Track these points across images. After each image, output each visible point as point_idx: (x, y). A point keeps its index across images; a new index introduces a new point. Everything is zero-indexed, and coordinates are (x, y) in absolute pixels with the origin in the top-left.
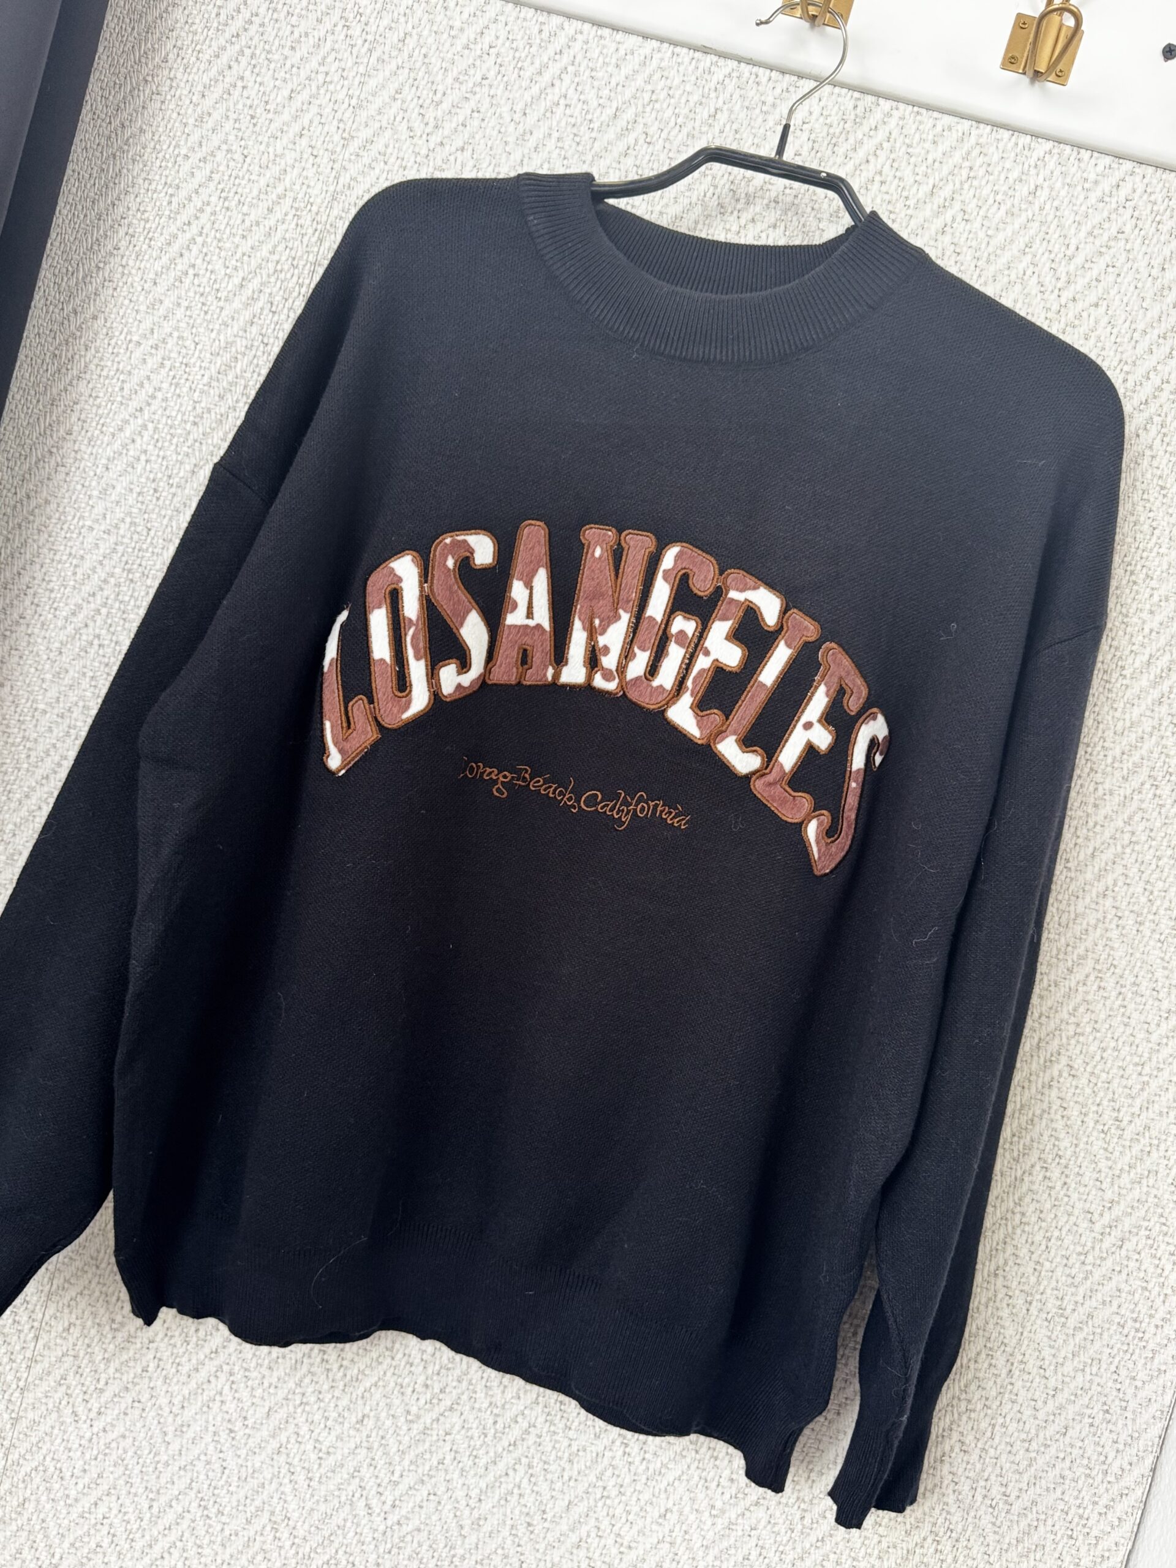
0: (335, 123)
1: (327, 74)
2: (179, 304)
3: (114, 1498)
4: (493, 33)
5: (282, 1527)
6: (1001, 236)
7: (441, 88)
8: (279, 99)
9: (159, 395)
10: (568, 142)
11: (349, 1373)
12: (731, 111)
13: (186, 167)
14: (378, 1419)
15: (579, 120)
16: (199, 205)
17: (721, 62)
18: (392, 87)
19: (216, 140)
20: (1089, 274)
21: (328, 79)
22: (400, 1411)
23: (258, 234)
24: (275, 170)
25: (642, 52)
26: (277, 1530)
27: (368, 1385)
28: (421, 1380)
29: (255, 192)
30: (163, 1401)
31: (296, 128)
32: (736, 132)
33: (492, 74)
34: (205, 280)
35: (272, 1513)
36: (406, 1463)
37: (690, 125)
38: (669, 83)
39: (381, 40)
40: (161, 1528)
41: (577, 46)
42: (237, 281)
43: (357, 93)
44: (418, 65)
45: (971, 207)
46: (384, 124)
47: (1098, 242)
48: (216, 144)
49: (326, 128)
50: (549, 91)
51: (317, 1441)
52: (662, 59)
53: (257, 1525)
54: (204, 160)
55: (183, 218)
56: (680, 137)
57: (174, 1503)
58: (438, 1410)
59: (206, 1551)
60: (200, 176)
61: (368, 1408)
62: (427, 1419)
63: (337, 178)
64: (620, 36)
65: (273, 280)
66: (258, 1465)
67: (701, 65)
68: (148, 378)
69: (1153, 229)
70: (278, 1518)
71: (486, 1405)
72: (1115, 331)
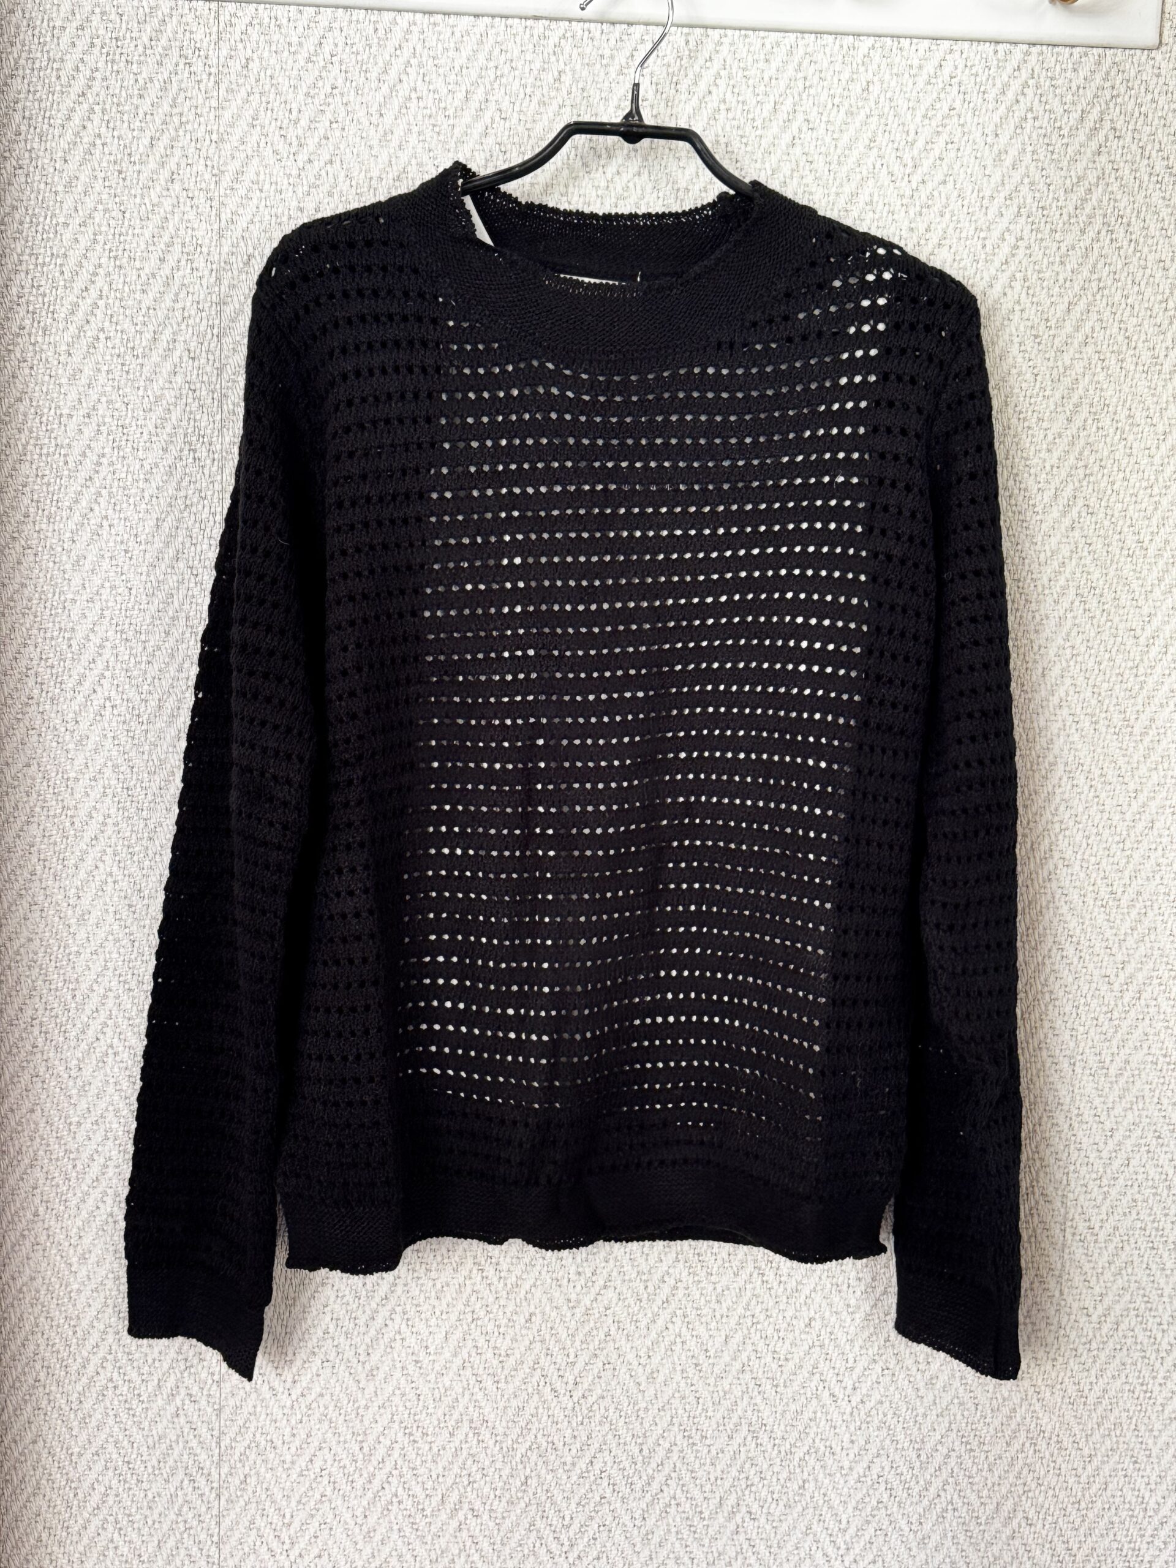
0: (202, 161)
1: (181, 114)
2: (99, 370)
3: (326, 1451)
4: (331, 41)
5: (483, 1431)
6: (845, 138)
7: (294, 106)
8: (141, 149)
9: (104, 461)
10: (428, 133)
11: (508, 1282)
12: (574, 71)
13: (68, 235)
14: (543, 1314)
15: (434, 110)
16: (91, 269)
17: (554, 25)
18: (248, 113)
19: (90, 203)
20: (931, 155)
21: (184, 119)
22: (561, 1301)
23: (157, 286)
24: (156, 219)
25: (477, 30)
26: (479, 1434)
27: (528, 1288)
28: (573, 1269)
29: (143, 246)
30: (349, 1354)
31: (165, 174)
32: (583, 90)
33: (340, 82)
34: (118, 341)
35: (471, 1421)
36: (578, 1343)
37: (538, 93)
38: (509, 55)
39: (226, 70)
40: (375, 1463)
41: (414, 38)
42: (148, 336)
43: (215, 127)
44: (267, 88)
45: (813, 115)
46: (250, 153)
47: (934, 123)
48: (92, 205)
49: (195, 169)
50: (398, 87)
51: (495, 1348)
52: (497, 34)
53: (460, 1435)
54: (83, 224)
55: (79, 284)
56: (532, 107)
57: (382, 1439)
58: (594, 1291)
59: (422, 1471)
60: (84, 241)
61: (532, 1307)
62: (587, 1301)
63: (218, 215)
64: (452, 20)
65: (183, 327)
66: (448, 1384)
67: (535, 32)
68: (89, 447)
69: (980, 100)
70: (478, 1424)
71: (634, 1275)
72: (966, 203)
